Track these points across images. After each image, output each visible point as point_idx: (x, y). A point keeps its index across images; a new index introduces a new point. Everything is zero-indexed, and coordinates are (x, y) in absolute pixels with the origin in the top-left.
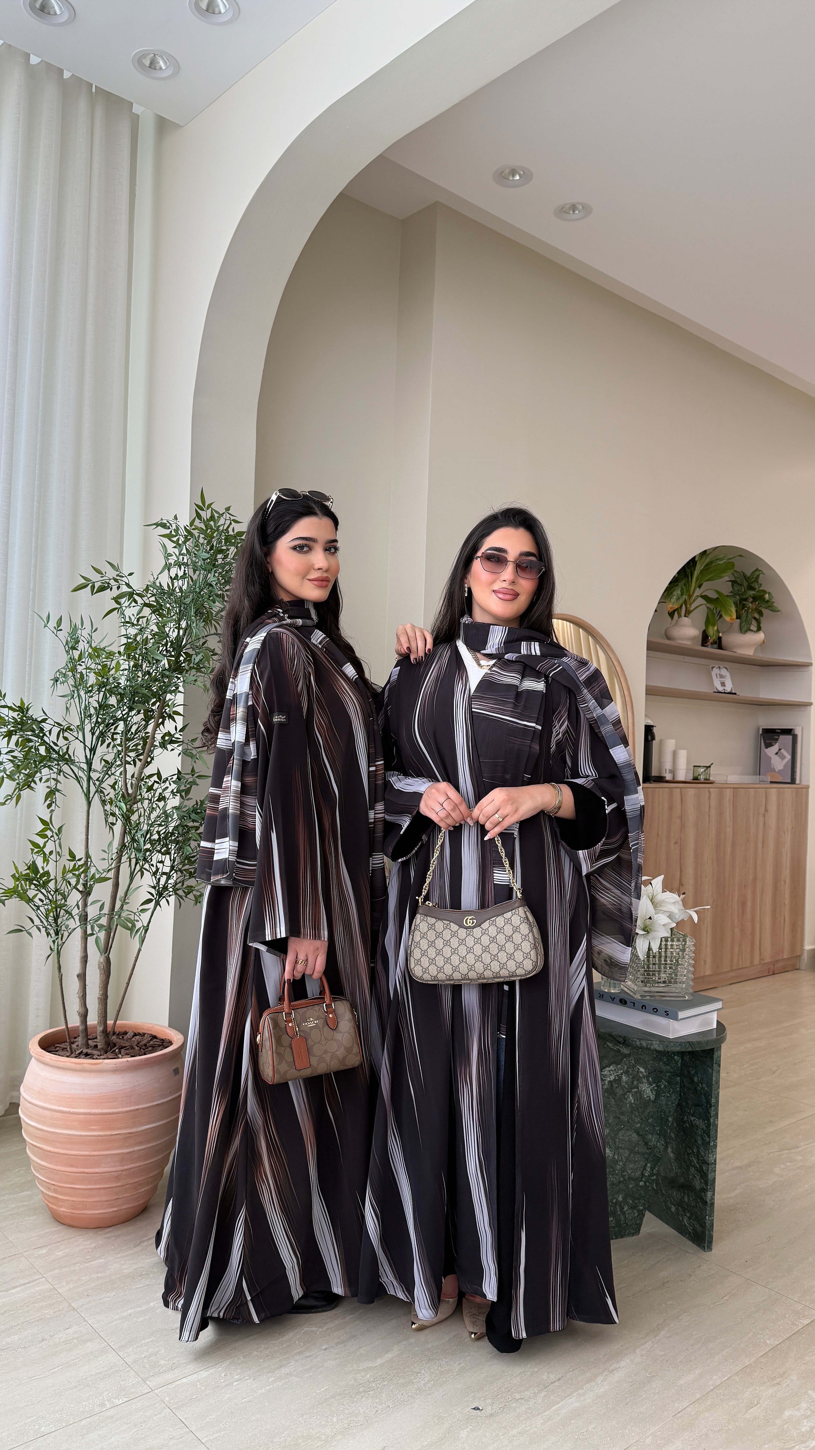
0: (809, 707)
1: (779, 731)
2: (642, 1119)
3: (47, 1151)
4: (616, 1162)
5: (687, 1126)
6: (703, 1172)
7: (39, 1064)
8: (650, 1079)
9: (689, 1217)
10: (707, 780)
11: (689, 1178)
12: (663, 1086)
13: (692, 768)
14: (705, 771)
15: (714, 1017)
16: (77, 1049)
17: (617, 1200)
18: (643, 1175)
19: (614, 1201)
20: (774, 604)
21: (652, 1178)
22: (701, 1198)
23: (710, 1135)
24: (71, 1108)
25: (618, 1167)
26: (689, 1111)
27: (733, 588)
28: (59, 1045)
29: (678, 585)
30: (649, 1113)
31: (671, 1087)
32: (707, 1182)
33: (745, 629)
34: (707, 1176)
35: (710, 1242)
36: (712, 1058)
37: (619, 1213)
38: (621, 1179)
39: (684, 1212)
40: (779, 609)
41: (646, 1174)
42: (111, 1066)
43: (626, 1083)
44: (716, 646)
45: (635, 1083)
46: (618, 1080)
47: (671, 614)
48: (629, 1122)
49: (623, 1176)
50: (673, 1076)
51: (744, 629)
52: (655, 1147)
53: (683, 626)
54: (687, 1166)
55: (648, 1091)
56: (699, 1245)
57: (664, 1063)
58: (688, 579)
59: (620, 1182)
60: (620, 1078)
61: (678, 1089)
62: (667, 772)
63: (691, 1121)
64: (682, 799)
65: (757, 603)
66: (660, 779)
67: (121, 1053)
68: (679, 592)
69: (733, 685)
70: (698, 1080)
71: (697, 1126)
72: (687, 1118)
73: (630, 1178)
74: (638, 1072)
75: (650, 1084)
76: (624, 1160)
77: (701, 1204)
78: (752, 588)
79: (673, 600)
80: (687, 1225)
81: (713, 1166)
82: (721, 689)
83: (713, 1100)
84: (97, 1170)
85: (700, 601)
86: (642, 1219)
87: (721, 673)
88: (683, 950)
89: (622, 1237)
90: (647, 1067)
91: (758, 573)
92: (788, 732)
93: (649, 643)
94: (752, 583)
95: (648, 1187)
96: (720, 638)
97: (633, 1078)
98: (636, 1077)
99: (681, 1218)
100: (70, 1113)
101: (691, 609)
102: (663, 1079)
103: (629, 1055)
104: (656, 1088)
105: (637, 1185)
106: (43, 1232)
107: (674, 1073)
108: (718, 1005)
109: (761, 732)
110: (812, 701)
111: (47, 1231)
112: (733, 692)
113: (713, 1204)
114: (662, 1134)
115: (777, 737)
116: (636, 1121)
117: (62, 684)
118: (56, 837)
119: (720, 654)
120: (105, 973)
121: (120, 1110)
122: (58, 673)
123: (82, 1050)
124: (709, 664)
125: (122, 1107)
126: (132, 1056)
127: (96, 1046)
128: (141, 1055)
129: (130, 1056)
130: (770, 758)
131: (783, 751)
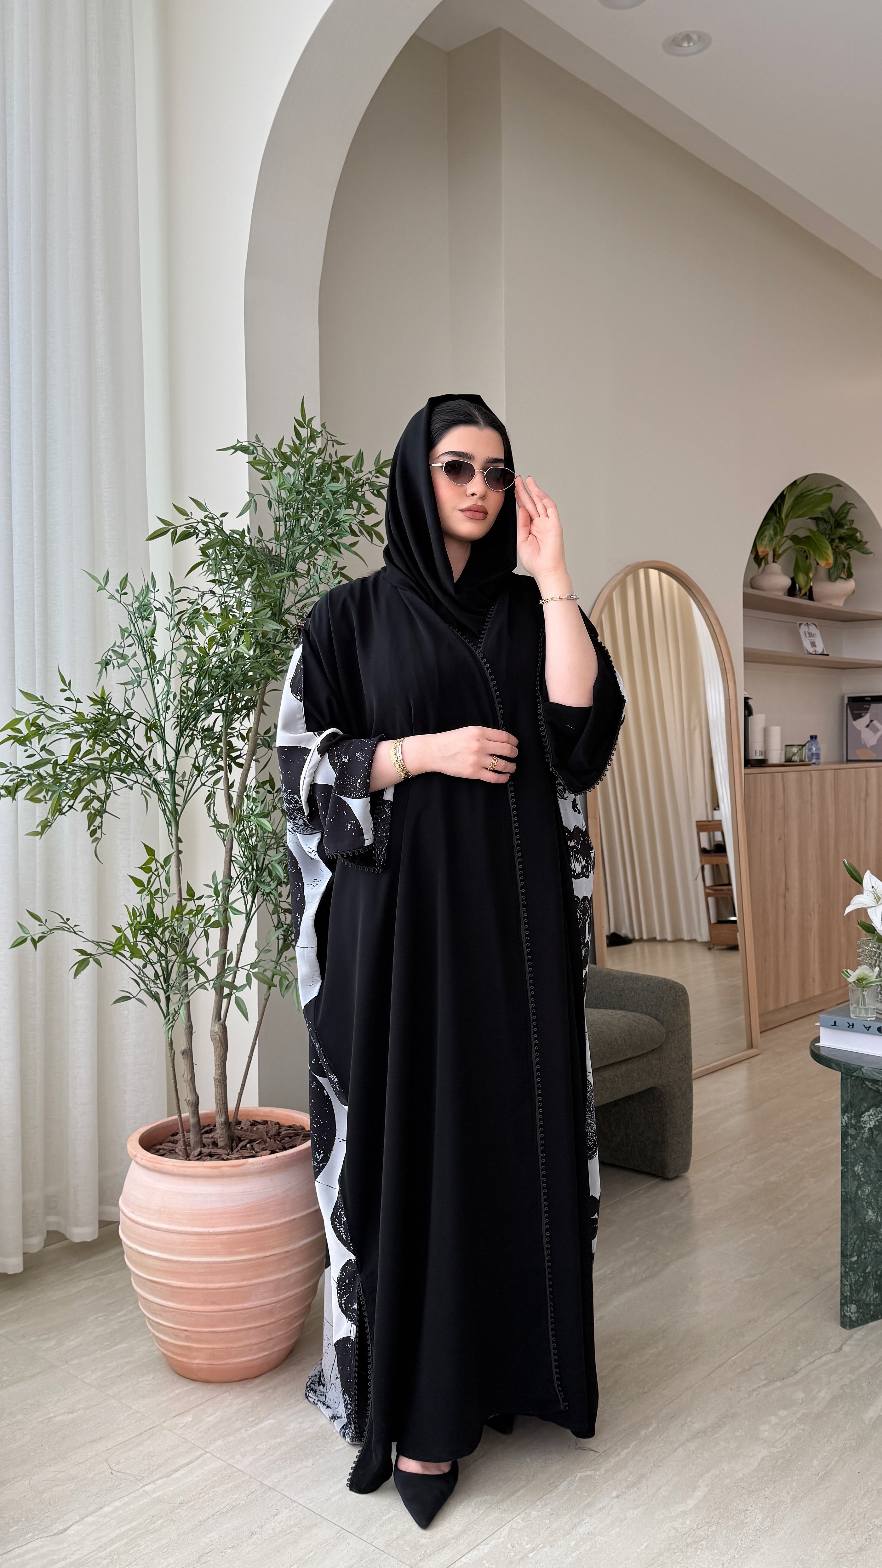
1: (869, 699)
4: (878, 1225)
10: (803, 761)
13: (784, 746)
14: (800, 750)
16: (191, 1148)
20: (865, 546)
27: (819, 526)
29: (768, 524)
33: (835, 576)
40: (871, 549)
44: (807, 597)
46: (878, 1127)
47: (760, 561)
51: (833, 576)
53: (773, 573)
58: (777, 516)
62: (758, 754)
64: (784, 785)
65: (846, 544)
66: (762, 763)
68: (770, 532)
69: (824, 645)
78: (840, 525)
79: (766, 541)
82: (811, 650)
84: (246, 1305)
85: (788, 543)
87: (810, 631)
91: (849, 507)
92: (879, 699)
93: (745, 595)
94: (841, 520)
96: (810, 588)
101: (780, 552)
109: (846, 701)
112: (825, 653)
115: (868, 706)
117: (116, 669)
118: (161, 870)
119: (809, 607)
120: (222, 1046)
121: (274, 1223)
122: (111, 653)
123: (199, 1149)
124: (797, 620)
125: (276, 1219)
126: (273, 1152)
127: (215, 1144)
128: (282, 1150)
129: (270, 1152)
130: (860, 732)
131: (875, 722)
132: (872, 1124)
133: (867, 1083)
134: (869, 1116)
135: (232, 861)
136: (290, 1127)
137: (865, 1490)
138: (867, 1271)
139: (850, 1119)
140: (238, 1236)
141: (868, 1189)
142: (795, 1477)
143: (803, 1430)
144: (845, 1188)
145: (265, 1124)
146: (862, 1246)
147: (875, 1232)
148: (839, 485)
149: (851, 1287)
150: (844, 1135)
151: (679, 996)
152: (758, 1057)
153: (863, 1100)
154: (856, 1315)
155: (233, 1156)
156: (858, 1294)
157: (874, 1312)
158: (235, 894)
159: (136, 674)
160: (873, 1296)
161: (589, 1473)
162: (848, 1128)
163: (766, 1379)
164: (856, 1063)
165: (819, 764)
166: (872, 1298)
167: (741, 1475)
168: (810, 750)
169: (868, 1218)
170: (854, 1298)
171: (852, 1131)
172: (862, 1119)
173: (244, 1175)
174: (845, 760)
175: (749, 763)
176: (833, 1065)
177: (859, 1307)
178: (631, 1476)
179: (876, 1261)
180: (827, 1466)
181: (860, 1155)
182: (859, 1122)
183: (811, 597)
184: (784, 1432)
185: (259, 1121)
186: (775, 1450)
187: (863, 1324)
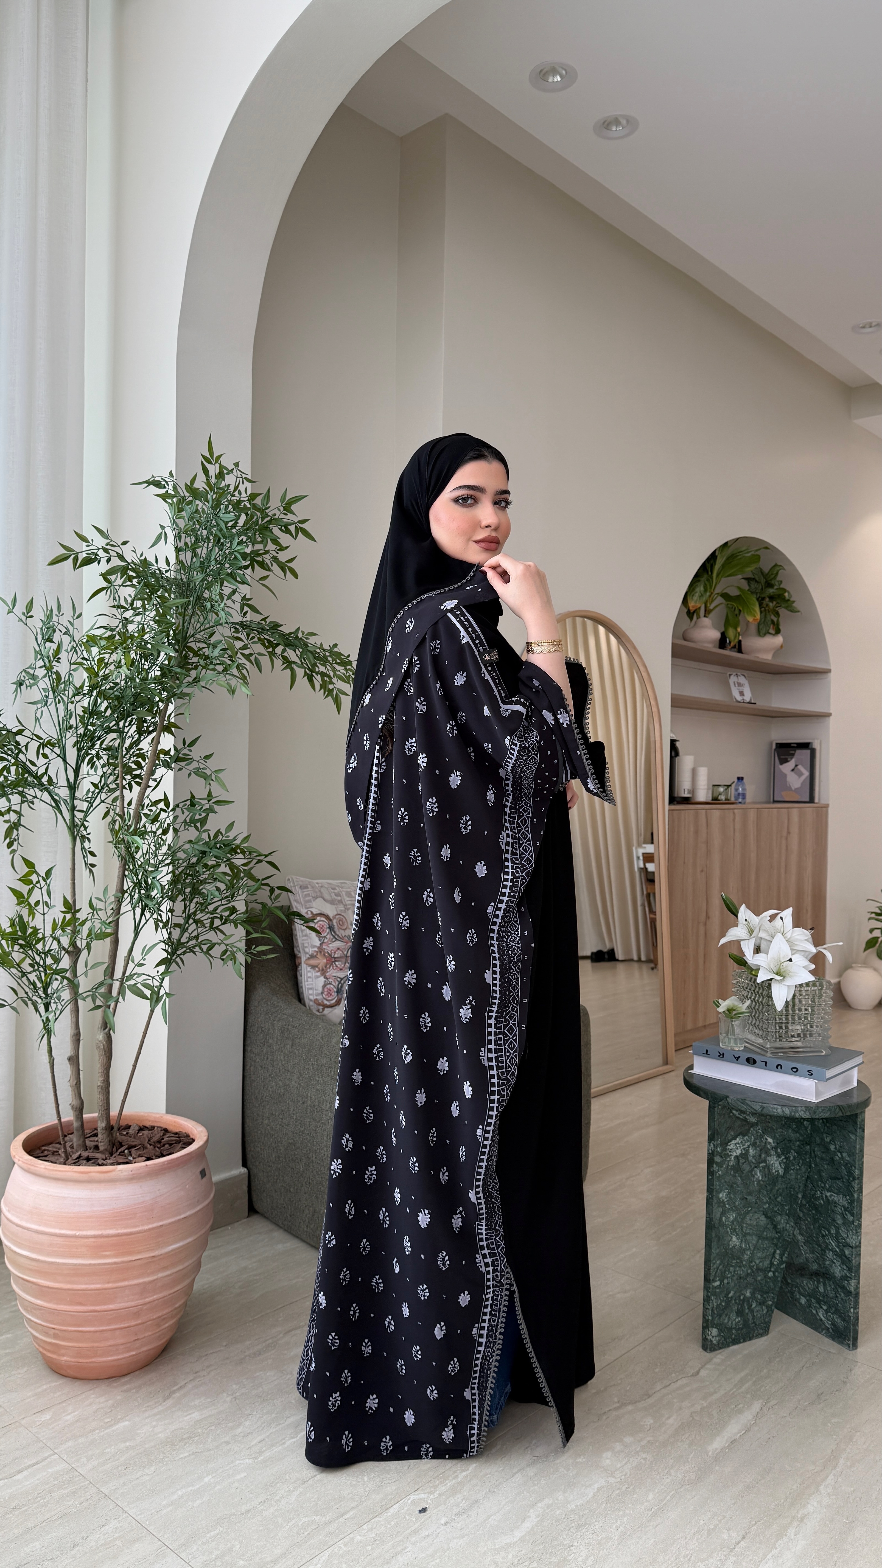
0: (827, 719)
1: (795, 745)
2: (770, 1198)
3: (45, 1287)
4: (743, 1251)
5: (820, 1203)
6: (846, 1257)
7: (28, 1175)
8: (779, 1150)
9: (826, 1311)
10: (729, 800)
11: (824, 1264)
12: (792, 1158)
13: (711, 787)
14: (727, 789)
15: (855, 1073)
16: (72, 1152)
17: (745, 1296)
18: (772, 1264)
19: (742, 1298)
20: (794, 605)
21: (782, 1267)
22: (843, 1288)
23: (853, 1213)
24: (76, 1230)
25: (746, 1257)
26: (823, 1185)
27: (749, 586)
28: (46, 1148)
29: (699, 581)
30: (778, 1191)
31: (801, 1158)
32: (853, 1269)
33: (763, 631)
34: (850, 1261)
35: (855, 1339)
36: (856, 1123)
37: (747, 1311)
38: (749, 1271)
39: (820, 1304)
40: (799, 608)
41: (775, 1263)
42: (127, 1173)
43: (754, 1157)
44: (735, 650)
45: (763, 1156)
46: (744, 1155)
47: (691, 614)
48: (756, 1203)
49: (751, 1268)
50: (803, 1144)
51: (761, 632)
52: (784, 1229)
53: (704, 627)
54: (822, 1250)
55: (777, 1165)
56: (841, 1343)
57: (793, 1130)
58: (708, 573)
59: (748, 1275)
60: (747, 1152)
61: (808, 1160)
62: (686, 792)
63: (826, 1196)
64: (707, 822)
65: (775, 603)
66: (686, 801)
67: (131, 1155)
68: (702, 589)
69: (752, 695)
70: (836, 1148)
71: (835, 1203)
72: (821, 1193)
73: (758, 1269)
74: (766, 1143)
75: (779, 1156)
76: (752, 1248)
77: (843, 1295)
78: (769, 585)
79: (697, 597)
80: (823, 1319)
81: (858, 1249)
82: (739, 698)
83: (857, 1172)
84: (111, 1307)
85: (719, 600)
86: (771, 1316)
87: (739, 681)
88: (820, 996)
89: (750, 1339)
90: (775, 1136)
91: (778, 568)
92: (805, 746)
93: (674, 645)
94: (771, 580)
95: (778, 1277)
96: (740, 642)
97: (761, 1150)
98: (764, 1150)
99: (814, 1312)
100: (75, 1237)
101: (711, 607)
102: (791, 1149)
103: (757, 1124)
104: (785, 1161)
105: (766, 1276)
106: (40, 1390)
107: (803, 1141)
108: (859, 1060)
109: (774, 747)
110: (831, 711)
111: (45, 1387)
112: (753, 702)
113: (857, 1295)
114: (792, 1214)
116: (765, 1201)
117: (29, 688)
118: (43, 883)
119: (738, 659)
120: (105, 1054)
121: (140, 1228)
122: (23, 674)
123: (79, 1153)
124: (729, 671)
125: (142, 1225)
126: (148, 1159)
127: (97, 1148)
128: (159, 1157)
129: (145, 1159)
130: (785, 776)
131: (800, 767)
132: (739, 1152)
133: (734, 1112)
134: (736, 1144)
135: (126, 876)
136: (176, 1133)
137: (696, 1530)
138: (730, 1295)
139: (715, 1147)
140: (103, 1239)
141: (732, 1216)
142: (627, 1512)
143: (645, 1459)
144: (709, 1214)
145: (150, 1130)
146: (725, 1271)
147: (739, 1258)
148: (766, 548)
149: (712, 1311)
150: (711, 1162)
152: (672, 1073)
153: (729, 1128)
154: (717, 1339)
155: (109, 1161)
156: (720, 1318)
157: (736, 1336)
158: (126, 907)
159: (44, 694)
160: (735, 1320)
161: (423, 1496)
162: (713, 1155)
163: (618, 1402)
164: (723, 1092)
165: (745, 803)
166: (734, 1323)
167: (573, 1506)
168: (737, 790)
169: (732, 1244)
170: (715, 1322)
171: (717, 1159)
172: (728, 1147)
173: (113, 1181)
174: (772, 800)
175: (673, 800)
176: (701, 1093)
177: (720, 1331)
178: (464, 1502)
179: (739, 1286)
180: (662, 1501)
181: (725, 1182)
182: (726, 1150)
183: (740, 651)
184: (626, 1460)
185: (147, 1126)
186: (611, 1480)
187: (725, 1347)
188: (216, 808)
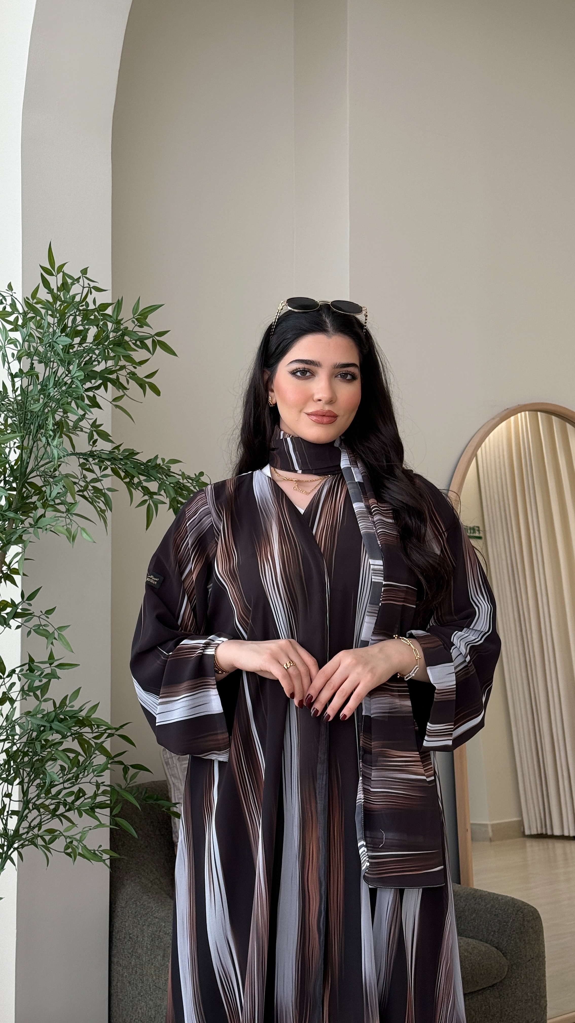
151: (528, 921)
188: (59, 672)
